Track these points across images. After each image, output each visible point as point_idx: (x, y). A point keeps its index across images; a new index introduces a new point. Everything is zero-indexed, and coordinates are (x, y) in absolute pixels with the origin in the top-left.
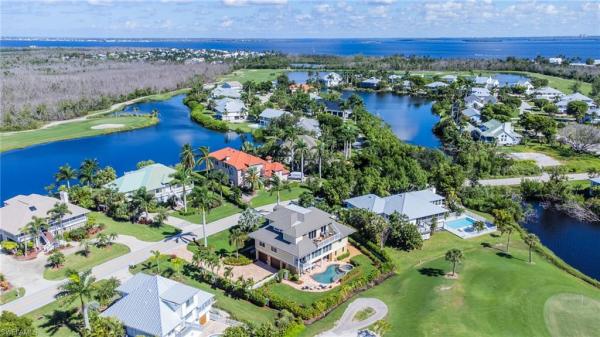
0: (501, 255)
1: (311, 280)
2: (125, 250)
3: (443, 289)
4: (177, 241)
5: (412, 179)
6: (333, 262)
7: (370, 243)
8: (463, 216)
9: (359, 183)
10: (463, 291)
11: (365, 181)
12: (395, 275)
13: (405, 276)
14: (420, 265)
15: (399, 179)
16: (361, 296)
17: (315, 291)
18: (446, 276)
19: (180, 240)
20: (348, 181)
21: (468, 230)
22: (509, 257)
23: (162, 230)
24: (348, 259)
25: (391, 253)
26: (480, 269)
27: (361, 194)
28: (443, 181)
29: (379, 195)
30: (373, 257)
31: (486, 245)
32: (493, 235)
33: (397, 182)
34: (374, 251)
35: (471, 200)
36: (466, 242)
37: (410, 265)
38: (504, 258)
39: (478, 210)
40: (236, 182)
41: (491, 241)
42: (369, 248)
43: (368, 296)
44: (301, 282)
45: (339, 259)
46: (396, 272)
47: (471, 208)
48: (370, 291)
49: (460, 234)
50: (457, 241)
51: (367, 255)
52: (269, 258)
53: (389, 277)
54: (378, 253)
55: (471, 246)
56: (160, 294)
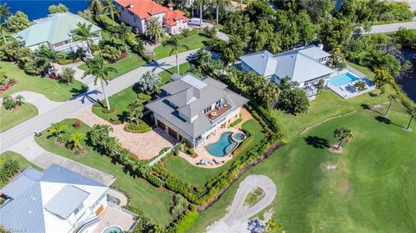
0: (380, 119)
1: (206, 152)
2: (33, 111)
3: (329, 167)
4: (83, 101)
5: (303, 34)
6: (226, 130)
7: (261, 108)
8: (345, 71)
9: (253, 40)
10: (348, 171)
11: (259, 38)
12: (283, 144)
13: (292, 147)
14: (305, 133)
15: (290, 34)
16: (252, 173)
17: (209, 166)
18: (331, 150)
19: (86, 99)
20: (243, 38)
21: (349, 88)
22: (388, 122)
23: (71, 86)
24: (240, 125)
25: (279, 117)
26: (363, 141)
27: (254, 51)
28: (330, 35)
29: (271, 51)
30: (264, 123)
31: (365, 107)
32: (371, 95)
33: (288, 39)
34: (264, 117)
35: (352, 53)
36: (347, 103)
37: (297, 132)
38: (383, 123)
39: (358, 64)
40: (140, 30)
41: (369, 101)
42: (260, 113)
43: (258, 173)
44: (196, 156)
45: (231, 126)
46: (284, 141)
47: (351, 61)
48: (260, 166)
49: (342, 94)
50: (339, 102)
51: (258, 120)
52: (167, 128)
53: (277, 147)
54: (268, 120)
55: (352, 108)
56: (44, 203)
